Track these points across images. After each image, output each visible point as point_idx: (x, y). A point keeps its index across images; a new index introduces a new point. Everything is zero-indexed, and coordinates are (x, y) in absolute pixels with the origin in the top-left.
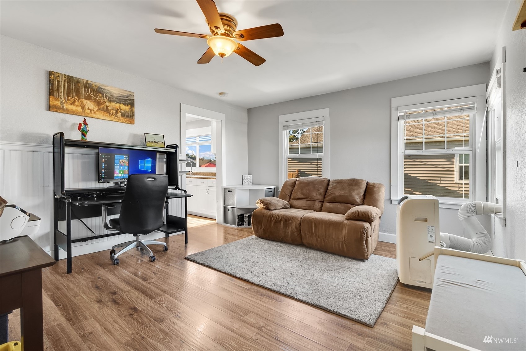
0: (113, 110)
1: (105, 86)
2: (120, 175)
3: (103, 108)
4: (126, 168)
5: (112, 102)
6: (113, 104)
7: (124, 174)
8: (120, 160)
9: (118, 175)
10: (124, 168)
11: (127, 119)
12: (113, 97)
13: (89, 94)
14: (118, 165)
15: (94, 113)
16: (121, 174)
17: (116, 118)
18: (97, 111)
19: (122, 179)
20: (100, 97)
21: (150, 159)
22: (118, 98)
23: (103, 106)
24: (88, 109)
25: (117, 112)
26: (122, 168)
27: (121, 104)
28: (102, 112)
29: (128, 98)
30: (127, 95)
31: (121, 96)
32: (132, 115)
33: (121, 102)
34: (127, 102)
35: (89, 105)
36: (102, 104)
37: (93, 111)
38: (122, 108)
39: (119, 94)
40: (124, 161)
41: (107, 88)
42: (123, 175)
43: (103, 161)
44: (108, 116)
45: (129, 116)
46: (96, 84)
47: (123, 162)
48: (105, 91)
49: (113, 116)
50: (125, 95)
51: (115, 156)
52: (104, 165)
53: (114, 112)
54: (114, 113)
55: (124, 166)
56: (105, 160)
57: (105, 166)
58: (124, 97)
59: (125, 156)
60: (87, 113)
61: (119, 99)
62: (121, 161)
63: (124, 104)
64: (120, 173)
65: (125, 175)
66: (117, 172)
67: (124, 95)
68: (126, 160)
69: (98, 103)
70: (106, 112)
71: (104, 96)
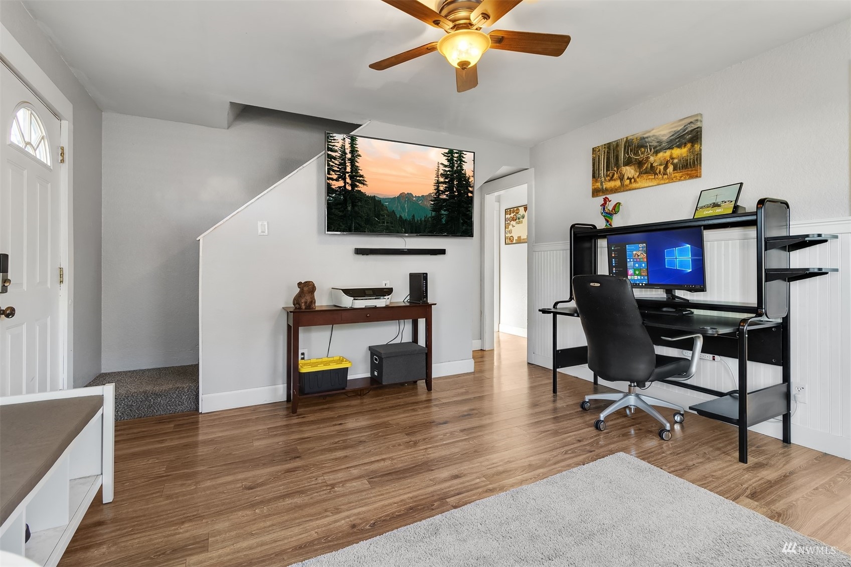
0: (661, 165)
1: (649, 132)
2: (636, 277)
3: (647, 168)
4: (643, 265)
5: (660, 152)
6: (661, 155)
7: (641, 276)
8: (634, 252)
9: (633, 277)
10: (640, 265)
11: (685, 172)
12: (660, 142)
13: (629, 156)
14: (632, 260)
15: (635, 181)
16: (637, 275)
17: (666, 176)
18: (638, 177)
19: (639, 284)
20: (642, 153)
21: (688, 245)
22: (669, 140)
23: (646, 165)
24: (628, 178)
25: (666, 167)
26: (637, 265)
27: (673, 148)
28: (645, 176)
29: (687, 131)
30: (685, 126)
31: (673, 135)
32: (693, 160)
33: (673, 145)
34: (685, 139)
35: (629, 171)
36: (645, 163)
37: (633, 180)
38: (674, 156)
39: (670, 132)
40: (639, 254)
41: (650, 134)
42: (639, 277)
43: (613, 255)
44: (652, 179)
45: (687, 164)
46: (638, 135)
47: (638, 256)
48: (649, 139)
49: (661, 176)
50: (681, 128)
51: (627, 246)
52: (615, 261)
53: (662, 168)
54: (662, 170)
55: (640, 262)
56: (615, 254)
57: (615, 263)
58: (679, 133)
59: (640, 245)
60: (627, 186)
61: (671, 141)
62: (636, 254)
63: (679, 147)
64: (634, 274)
65: (642, 278)
66: (631, 271)
67: (679, 128)
68: (642, 252)
69: (640, 164)
70: (650, 173)
71: (647, 150)
